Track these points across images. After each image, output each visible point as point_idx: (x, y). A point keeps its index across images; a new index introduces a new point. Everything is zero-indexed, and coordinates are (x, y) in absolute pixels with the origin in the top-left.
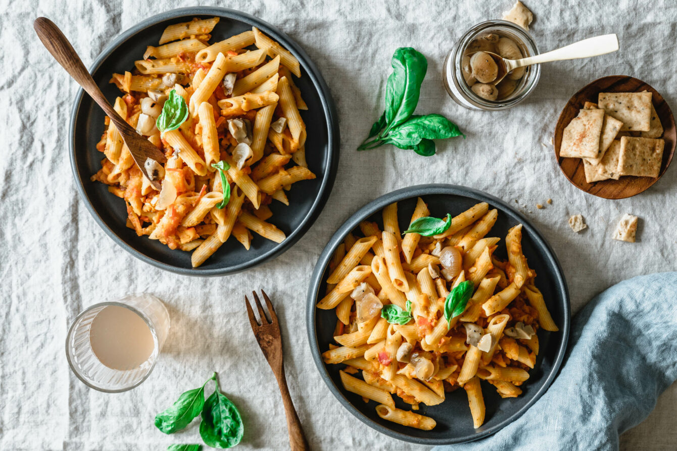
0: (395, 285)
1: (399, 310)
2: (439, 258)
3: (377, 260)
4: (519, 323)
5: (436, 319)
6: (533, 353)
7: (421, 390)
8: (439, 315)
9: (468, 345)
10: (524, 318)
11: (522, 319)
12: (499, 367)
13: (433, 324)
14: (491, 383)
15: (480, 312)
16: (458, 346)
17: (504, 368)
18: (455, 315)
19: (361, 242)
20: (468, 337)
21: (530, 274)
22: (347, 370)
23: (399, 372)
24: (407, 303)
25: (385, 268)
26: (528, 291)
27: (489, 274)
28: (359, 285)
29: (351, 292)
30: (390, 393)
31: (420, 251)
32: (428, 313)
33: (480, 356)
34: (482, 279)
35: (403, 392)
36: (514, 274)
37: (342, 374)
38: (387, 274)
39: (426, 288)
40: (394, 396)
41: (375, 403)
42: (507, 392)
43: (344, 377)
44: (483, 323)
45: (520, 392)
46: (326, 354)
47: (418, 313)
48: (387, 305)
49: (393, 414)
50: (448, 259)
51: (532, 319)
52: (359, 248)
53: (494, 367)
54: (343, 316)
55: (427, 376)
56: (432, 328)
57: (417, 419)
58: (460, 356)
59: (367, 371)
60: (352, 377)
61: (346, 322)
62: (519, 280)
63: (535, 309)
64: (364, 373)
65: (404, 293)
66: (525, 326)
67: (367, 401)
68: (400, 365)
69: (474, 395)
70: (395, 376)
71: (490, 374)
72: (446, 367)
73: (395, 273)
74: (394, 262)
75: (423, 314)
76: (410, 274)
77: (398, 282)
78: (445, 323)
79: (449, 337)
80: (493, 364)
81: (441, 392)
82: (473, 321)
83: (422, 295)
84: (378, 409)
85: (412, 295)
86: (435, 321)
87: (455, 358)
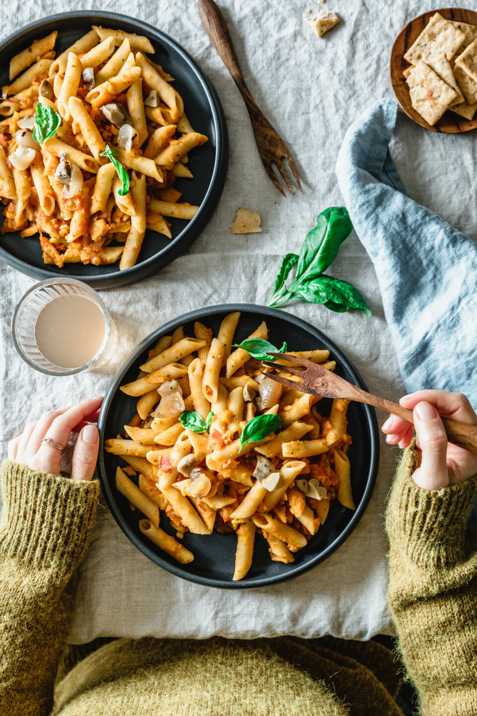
0: (205, 392)
1: (199, 418)
2: (259, 384)
3: (197, 363)
4: (314, 480)
5: (231, 438)
6: (318, 519)
7: (191, 512)
8: (236, 436)
9: (254, 480)
10: (323, 478)
11: (320, 477)
12: (279, 520)
13: (226, 442)
14: (265, 536)
15: (278, 451)
16: (242, 477)
17: (283, 523)
18: (251, 440)
19: (189, 340)
20: (256, 469)
21: (345, 437)
22: (125, 469)
23: (174, 485)
24: (210, 414)
25: (202, 373)
26: (337, 456)
27: (303, 419)
28: (170, 381)
29: (160, 385)
30: (159, 509)
31: (244, 371)
32: (226, 429)
33: (262, 498)
34: (294, 421)
35: (172, 510)
36: (329, 430)
37: (119, 470)
38: (201, 378)
39: (234, 406)
40: (162, 513)
41: (141, 515)
42: (278, 553)
43: (120, 475)
44: (277, 462)
45: (292, 560)
46: (110, 441)
47: (216, 427)
48: (190, 410)
49: (154, 532)
50: (268, 389)
51: (330, 483)
52: (185, 345)
53: (273, 518)
54: (142, 410)
55: (200, 496)
56: (224, 446)
57: (176, 546)
58: (243, 491)
59: (145, 476)
60: (128, 479)
61: (143, 416)
62: (332, 437)
63: (338, 477)
64: (141, 476)
65: (210, 404)
66: (319, 486)
67: (133, 509)
68: (179, 477)
69: (244, 542)
70: (170, 487)
71: (266, 523)
72: (224, 497)
73: (209, 379)
74: (213, 369)
75: (220, 430)
76: (225, 388)
77: (209, 390)
78: (238, 446)
79: (237, 461)
80: (273, 514)
81: (210, 523)
82: (268, 456)
83: (226, 411)
84: (141, 522)
85: (217, 407)
86: (229, 439)
87: (237, 491)
